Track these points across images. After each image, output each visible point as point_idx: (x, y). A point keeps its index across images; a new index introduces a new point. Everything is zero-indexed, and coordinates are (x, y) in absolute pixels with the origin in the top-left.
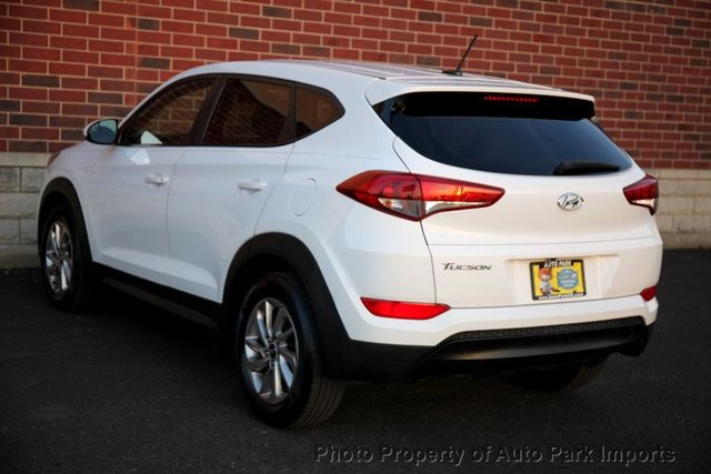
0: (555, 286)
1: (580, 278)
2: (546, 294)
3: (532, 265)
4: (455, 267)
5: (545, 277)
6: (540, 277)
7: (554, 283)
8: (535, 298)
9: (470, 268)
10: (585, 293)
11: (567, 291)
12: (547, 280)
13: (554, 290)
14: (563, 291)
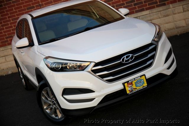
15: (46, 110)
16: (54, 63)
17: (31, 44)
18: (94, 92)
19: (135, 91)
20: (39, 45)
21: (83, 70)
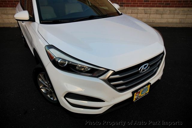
15: (42, 89)
16: (59, 58)
17: (32, 19)
18: (104, 101)
19: (139, 98)
20: (41, 23)
21: (98, 77)
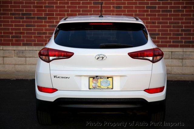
0: (99, 85)
1: (111, 83)
2: (94, 88)
3: (89, 78)
4: (57, 77)
5: (95, 82)
6: (93, 82)
7: (99, 84)
8: (90, 89)
9: (62, 78)
10: (112, 89)
11: (104, 87)
12: (96, 83)
13: (98, 87)
14: (102, 87)
